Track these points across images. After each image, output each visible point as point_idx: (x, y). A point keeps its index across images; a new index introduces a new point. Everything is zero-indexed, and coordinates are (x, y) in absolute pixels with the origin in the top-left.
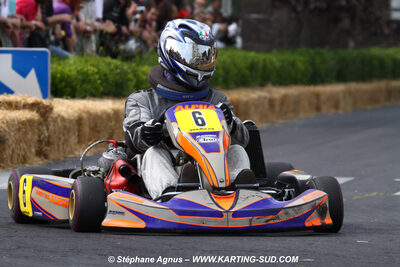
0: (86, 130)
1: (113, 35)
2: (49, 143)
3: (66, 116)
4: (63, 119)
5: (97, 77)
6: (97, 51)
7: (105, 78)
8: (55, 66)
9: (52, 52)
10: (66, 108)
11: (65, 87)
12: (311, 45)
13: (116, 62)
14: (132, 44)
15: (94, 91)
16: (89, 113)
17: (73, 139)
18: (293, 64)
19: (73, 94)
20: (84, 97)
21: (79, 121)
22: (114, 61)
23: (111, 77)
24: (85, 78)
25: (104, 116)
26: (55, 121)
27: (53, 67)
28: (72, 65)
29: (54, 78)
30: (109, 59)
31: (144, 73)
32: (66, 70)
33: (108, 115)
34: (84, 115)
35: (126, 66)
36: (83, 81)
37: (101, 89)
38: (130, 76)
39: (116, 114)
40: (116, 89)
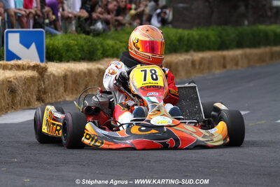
1: (86, 19)
2: (45, 93)
3: (56, 74)
4: (54, 75)
5: (77, 47)
6: (76, 31)
7: (81, 49)
8: (48, 40)
9: (46, 32)
10: (55, 68)
11: (56, 54)
12: (220, 24)
13: (90, 37)
14: (99, 25)
15: (74, 57)
16: (71, 71)
17: (61, 89)
18: (207, 37)
19: (60, 59)
20: (68, 61)
21: (65, 77)
22: (88, 37)
23: (86, 48)
24: (68, 48)
25: (82, 74)
26: (49, 77)
27: (46, 41)
28: (60, 39)
29: (47, 49)
30: (84, 36)
31: (108, 45)
32: (56, 43)
33: (85, 73)
34: (68, 73)
35: (96, 40)
36: (67, 51)
37: (80, 56)
38: (99, 47)
39: (90, 71)
40: (90, 56)
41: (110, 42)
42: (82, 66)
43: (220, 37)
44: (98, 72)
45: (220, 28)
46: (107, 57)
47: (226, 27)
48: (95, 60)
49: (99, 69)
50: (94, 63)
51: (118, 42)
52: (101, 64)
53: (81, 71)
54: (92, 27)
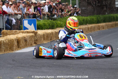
0: (45, 37)
2: (37, 41)
3: (41, 34)
4: (40, 35)
5: (48, 25)
8: (38, 22)
10: (40, 32)
11: (40, 27)
12: (97, 14)
13: (52, 21)
14: (56, 16)
15: (47, 28)
16: (46, 33)
17: (43, 39)
18: (93, 19)
19: (42, 29)
20: (45, 29)
23: (51, 25)
26: (38, 35)
27: (37, 23)
28: (42, 22)
29: (37, 25)
31: (58, 23)
32: (40, 23)
34: (45, 34)
35: (54, 22)
36: (44, 26)
37: (49, 27)
38: (55, 24)
39: (52, 33)
40: (52, 27)
41: (59, 22)
42: (50, 31)
43: (98, 19)
44: (55, 33)
45: (97, 16)
46: (58, 27)
47: (99, 15)
48: (54, 29)
49: (55, 32)
50: (54, 30)
51: (62, 22)
52: (56, 30)
53: (49, 33)
54: (53, 17)
